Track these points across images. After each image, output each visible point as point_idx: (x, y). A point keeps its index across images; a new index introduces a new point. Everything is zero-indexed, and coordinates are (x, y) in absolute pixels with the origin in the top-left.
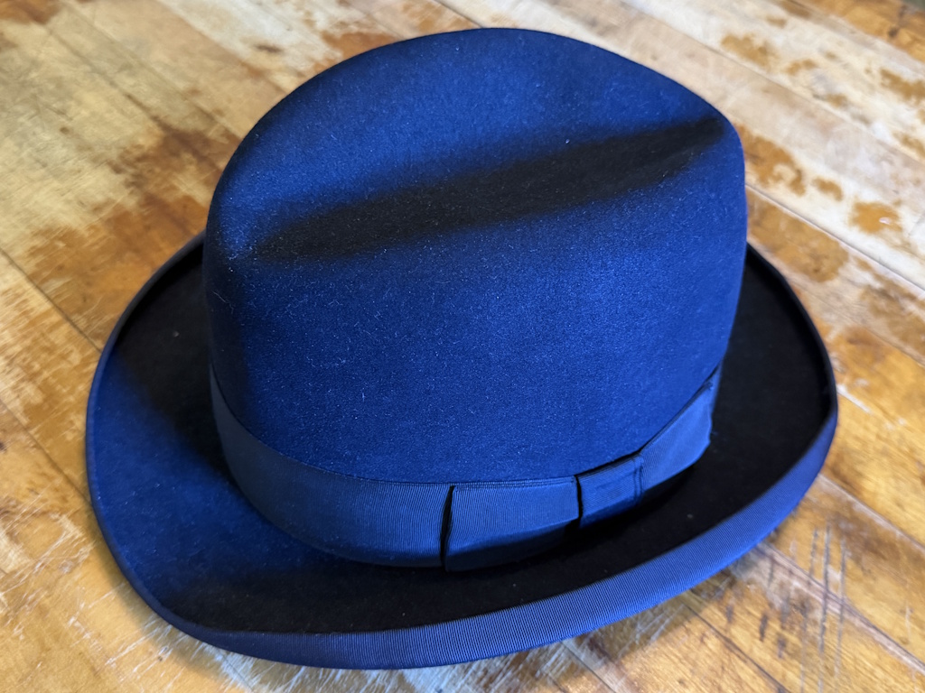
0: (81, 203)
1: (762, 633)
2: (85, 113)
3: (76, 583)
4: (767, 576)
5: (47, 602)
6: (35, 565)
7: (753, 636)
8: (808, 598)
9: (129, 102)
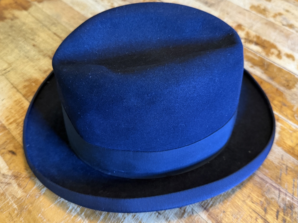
0: (40, 70)
1: (277, 217)
2: (40, 40)
3: (41, 202)
4: (278, 196)
5: (31, 208)
6: (27, 195)
7: (274, 218)
8: (293, 204)
9: (55, 35)
